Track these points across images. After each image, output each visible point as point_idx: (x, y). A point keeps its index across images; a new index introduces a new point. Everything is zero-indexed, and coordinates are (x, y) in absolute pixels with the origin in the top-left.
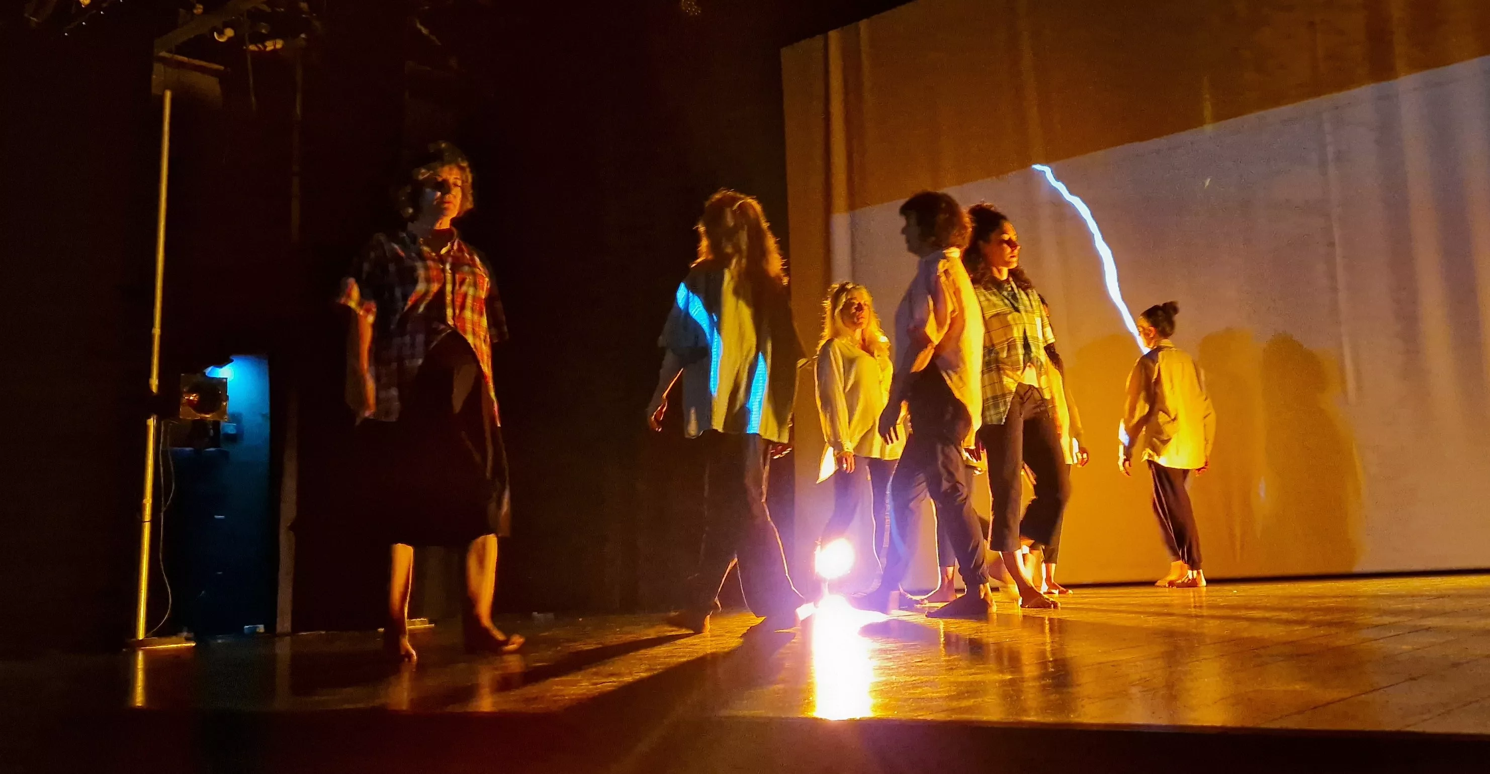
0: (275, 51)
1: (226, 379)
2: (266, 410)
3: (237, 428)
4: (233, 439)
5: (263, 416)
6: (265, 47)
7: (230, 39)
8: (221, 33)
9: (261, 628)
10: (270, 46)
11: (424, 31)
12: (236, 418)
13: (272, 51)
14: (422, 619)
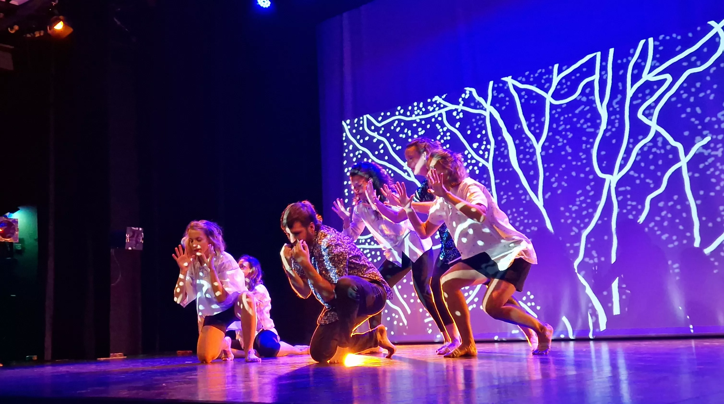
0: (40, 36)
1: (17, 219)
2: (36, 237)
3: (22, 246)
4: (19, 252)
5: (35, 240)
6: (35, 35)
7: (17, 31)
8: (12, 28)
9: (35, 358)
10: (37, 35)
11: (119, 23)
12: (21, 241)
13: (38, 37)
14: (120, 354)
